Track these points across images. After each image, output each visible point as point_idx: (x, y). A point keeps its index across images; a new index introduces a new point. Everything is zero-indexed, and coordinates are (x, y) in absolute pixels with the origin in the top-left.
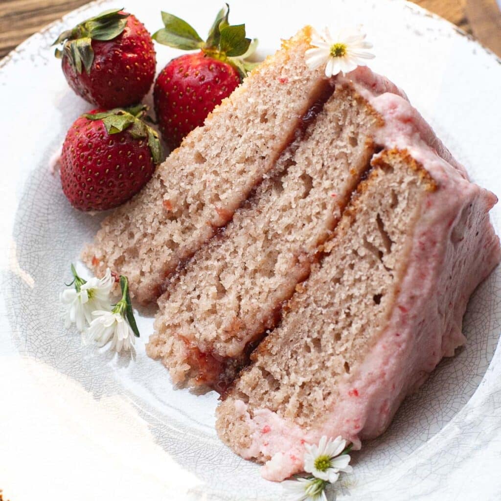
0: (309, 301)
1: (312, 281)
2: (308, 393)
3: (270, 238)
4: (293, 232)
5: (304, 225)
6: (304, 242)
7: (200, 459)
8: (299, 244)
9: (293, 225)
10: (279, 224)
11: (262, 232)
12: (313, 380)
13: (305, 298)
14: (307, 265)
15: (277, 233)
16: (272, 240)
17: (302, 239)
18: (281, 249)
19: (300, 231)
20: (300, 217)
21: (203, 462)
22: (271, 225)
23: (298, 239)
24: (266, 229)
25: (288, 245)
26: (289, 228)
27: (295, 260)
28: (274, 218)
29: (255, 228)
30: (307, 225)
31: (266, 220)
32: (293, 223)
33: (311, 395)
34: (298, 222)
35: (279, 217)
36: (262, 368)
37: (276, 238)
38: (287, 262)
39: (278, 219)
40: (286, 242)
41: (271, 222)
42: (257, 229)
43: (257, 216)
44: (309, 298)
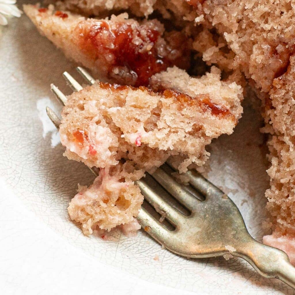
0: (287, 97)
1: (291, 75)
2: (286, 195)
3: (244, 27)
4: (269, 21)
5: (282, 13)
6: (282, 31)
7: (165, 259)
8: (276, 33)
9: (270, 13)
10: (254, 13)
11: (235, 21)
12: (291, 181)
13: (283, 94)
14: (285, 56)
15: (252, 22)
16: (246, 29)
17: (280, 28)
18: (255, 39)
19: (278, 20)
20: (277, 5)
21: (168, 262)
22: (246, 13)
23: (275, 28)
24: (240, 17)
25: (265, 35)
26: (265, 17)
27: (272, 51)
28: (248, 6)
29: (228, 17)
30: (285, 13)
31: (240, 8)
32: (270, 11)
33: (290, 198)
34: (276, 9)
35: (255, 4)
36: (159, 107)
37: (251, 27)
38: (263, 53)
39: (254, 7)
40: (261, 31)
41: (245, 10)
42: (229, 18)
43: (230, 4)
44: (287, 93)
